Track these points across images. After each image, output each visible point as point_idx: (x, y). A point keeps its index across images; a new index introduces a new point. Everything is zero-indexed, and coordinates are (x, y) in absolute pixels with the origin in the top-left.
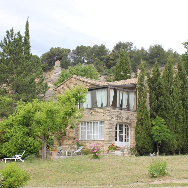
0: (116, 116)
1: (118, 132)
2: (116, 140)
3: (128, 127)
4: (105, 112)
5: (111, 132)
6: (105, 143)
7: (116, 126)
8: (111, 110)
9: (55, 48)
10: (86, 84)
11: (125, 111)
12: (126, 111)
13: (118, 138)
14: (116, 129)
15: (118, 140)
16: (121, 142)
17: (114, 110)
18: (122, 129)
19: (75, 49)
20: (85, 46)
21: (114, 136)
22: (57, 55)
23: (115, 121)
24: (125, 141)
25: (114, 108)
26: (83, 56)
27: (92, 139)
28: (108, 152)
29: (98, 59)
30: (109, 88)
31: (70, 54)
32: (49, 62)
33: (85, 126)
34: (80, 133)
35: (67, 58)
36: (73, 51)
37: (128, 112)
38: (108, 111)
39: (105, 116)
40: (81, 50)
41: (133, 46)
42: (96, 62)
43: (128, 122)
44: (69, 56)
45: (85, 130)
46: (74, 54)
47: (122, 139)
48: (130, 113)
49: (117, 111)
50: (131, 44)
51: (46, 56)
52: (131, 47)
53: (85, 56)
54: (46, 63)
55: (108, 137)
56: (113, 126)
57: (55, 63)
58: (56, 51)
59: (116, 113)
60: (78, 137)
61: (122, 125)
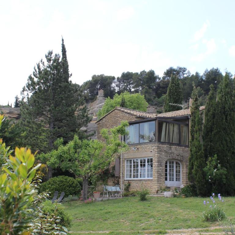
0: (166, 152)
1: (168, 171)
2: (166, 179)
3: (179, 164)
4: (153, 148)
5: (160, 171)
6: (153, 182)
7: (166, 163)
8: (160, 146)
10: (131, 117)
11: (175, 147)
12: (177, 147)
13: (168, 177)
14: (166, 166)
15: (168, 179)
16: (171, 182)
17: (163, 146)
18: (173, 167)
19: (120, 76)
20: (132, 73)
21: (164, 174)
22: (100, 84)
23: (165, 158)
24: (177, 180)
25: (163, 143)
26: (130, 84)
27: (139, 178)
28: (157, 193)
29: (146, 87)
30: (157, 121)
31: (115, 82)
32: (91, 92)
33: (131, 163)
34: (126, 171)
35: (111, 87)
36: (118, 78)
37: (180, 147)
38: (157, 147)
39: (153, 152)
40: (127, 77)
41: (186, 72)
42: (144, 90)
43: (179, 159)
44: (113, 85)
45: (131, 168)
46: (119, 82)
47: (173, 178)
48: (182, 149)
49: (167, 147)
50: (184, 70)
51: (88, 85)
52: (184, 73)
53: (132, 84)
54: (87, 93)
55: (156, 176)
56: (162, 164)
57: (97, 93)
58: (99, 79)
59: (165, 149)
60: (123, 176)
61: (173, 162)
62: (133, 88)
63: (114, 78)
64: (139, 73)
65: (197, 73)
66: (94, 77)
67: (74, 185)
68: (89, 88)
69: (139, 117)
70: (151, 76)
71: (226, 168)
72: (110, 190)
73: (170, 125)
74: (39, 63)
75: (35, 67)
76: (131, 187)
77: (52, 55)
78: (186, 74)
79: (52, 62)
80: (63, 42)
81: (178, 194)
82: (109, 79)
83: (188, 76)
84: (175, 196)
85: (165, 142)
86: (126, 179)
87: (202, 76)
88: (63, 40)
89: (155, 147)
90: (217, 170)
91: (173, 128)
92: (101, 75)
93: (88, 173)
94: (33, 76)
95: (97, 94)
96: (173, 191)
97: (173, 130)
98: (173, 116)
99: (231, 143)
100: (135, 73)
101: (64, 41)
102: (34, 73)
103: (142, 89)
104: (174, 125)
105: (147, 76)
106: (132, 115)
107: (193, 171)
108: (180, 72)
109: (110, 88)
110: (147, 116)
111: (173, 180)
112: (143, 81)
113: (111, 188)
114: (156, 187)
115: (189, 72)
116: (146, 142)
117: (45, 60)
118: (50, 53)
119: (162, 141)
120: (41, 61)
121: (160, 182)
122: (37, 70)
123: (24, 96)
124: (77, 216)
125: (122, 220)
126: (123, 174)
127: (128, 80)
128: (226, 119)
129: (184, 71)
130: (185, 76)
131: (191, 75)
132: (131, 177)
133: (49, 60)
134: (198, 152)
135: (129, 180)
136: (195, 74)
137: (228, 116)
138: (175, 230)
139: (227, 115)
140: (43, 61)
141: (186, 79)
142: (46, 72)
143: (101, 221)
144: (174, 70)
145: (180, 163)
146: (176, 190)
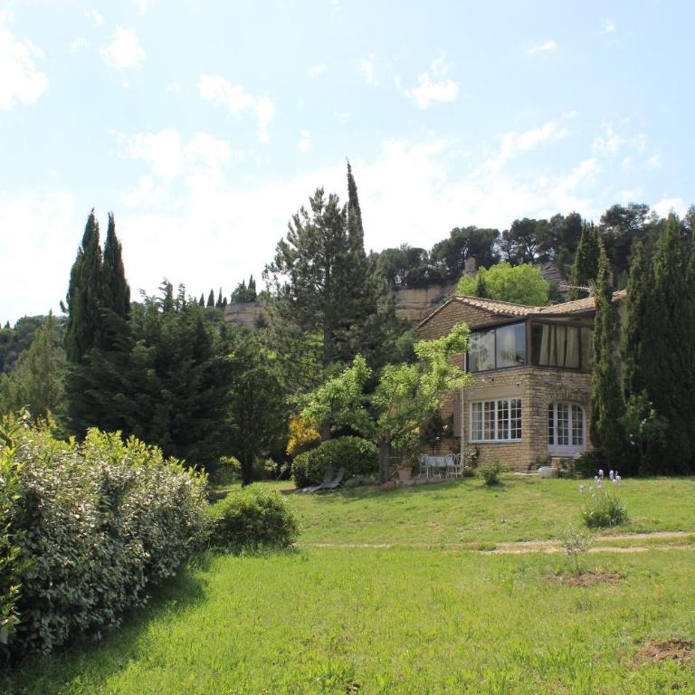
0: (548, 385)
1: (556, 423)
2: (551, 441)
3: (580, 410)
4: (521, 378)
5: (537, 424)
6: (523, 448)
7: (551, 407)
8: (535, 373)
9: (463, 229)
10: (483, 315)
11: (570, 374)
12: (575, 375)
13: (556, 436)
14: (551, 415)
15: (556, 440)
16: (563, 447)
17: (543, 373)
18: (566, 416)
19: (509, 228)
20: (534, 220)
21: (545, 431)
22: (467, 246)
23: (546, 397)
24: (574, 443)
25: (543, 367)
26: (530, 245)
27: (496, 440)
28: (529, 469)
29: (565, 249)
30: (529, 323)
31: (498, 242)
32: (450, 263)
33: (481, 409)
34: (471, 426)
35: (490, 252)
36: (505, 233)
37: (579, 375)
38: (528, 376)
39: (522, 387)
40: (523, 229)
41: (649, 214)
42: (560, 256)
43: (579, 399)
44: (496, 247)
45: (481, 419)
46: (508, 240)
47: (566, 440)
48: (584, 379)
49: (551, 375)
50: (644, 209)
51: (443, 249)
52: (644, 215)
53: (535, 243)
54: (444, 266)
55: (528, 435)
56: (540, 410)
57: (463, 264)
58: (465, 236)
59: (547, 380)
60: (465, 436)
61: (566, 407)
62: (537, 251)
63: (496, 233)
64: (549, 221)
65: (672, 216)
66: (455, 232)
67: (370, 454)
68: (445, 256)
69: (499, 315)
70: (574, 224)
71: (670, 417)
72: (433, 464)
73: (558, 330)
74: (298, 215)
75: (290, 223)
76: (481, 457)
77: (323, 198)
78: (649, 218)
79: (323, 210)
80: (350, 171)
81: (567, 471)
82: (485, 236)
83: (652, 223)
84: (560, 475)
85: (548, 366)
86: (471, 441)
87: (683, 221)
88: (349, 167)
89: (524, 377)
90: (647, 422)
91: (566, 336)
92: (469, 228)
93: (389, 431)
94: (286, 241)
95: (463, 267)
96: (557, 465)
97: (566, 342)
98: (569, 310)
99: (681, 364)
100: (540, 221)
101: (352, 168)
102: (289, 234)
103: (557, 253)
104: (566, 330)
105: (566, 227)
106: (485, 311)
107: (599, 423)
108: (636, 213)
109: (490, 255)
110: (516, 313)
111: (566, 443)
112: (558, 236)
113: (436, 460)
114: (528, 457)
115: (654, 214)
116: (510, 365)
117: (309, 208)
118: (320, 193)
119: (541, 363)
120: (302, 210)
121: (536, 447)
122: (295, 229)
123: (269, 281)
124: (350, 515)
125: (431, 524)
126: (465, 432)
127: (527, 234)
128: (672, 314)
129: (645, 212)
130: (647, 222)
131: (660, 219)
132: (480, 438)
133: (317, 207)
134: (609, 385)
135: (476, 444)
136: (667, 218)
137: (675, 309)
138: (520, 544)
139: (673, 307)
140: (305, 210)
141: (647, 228)
142: (311, 231)
143: (393, 524)
144: (623, 211)
145: (582, 408)
146: (562, 462)
